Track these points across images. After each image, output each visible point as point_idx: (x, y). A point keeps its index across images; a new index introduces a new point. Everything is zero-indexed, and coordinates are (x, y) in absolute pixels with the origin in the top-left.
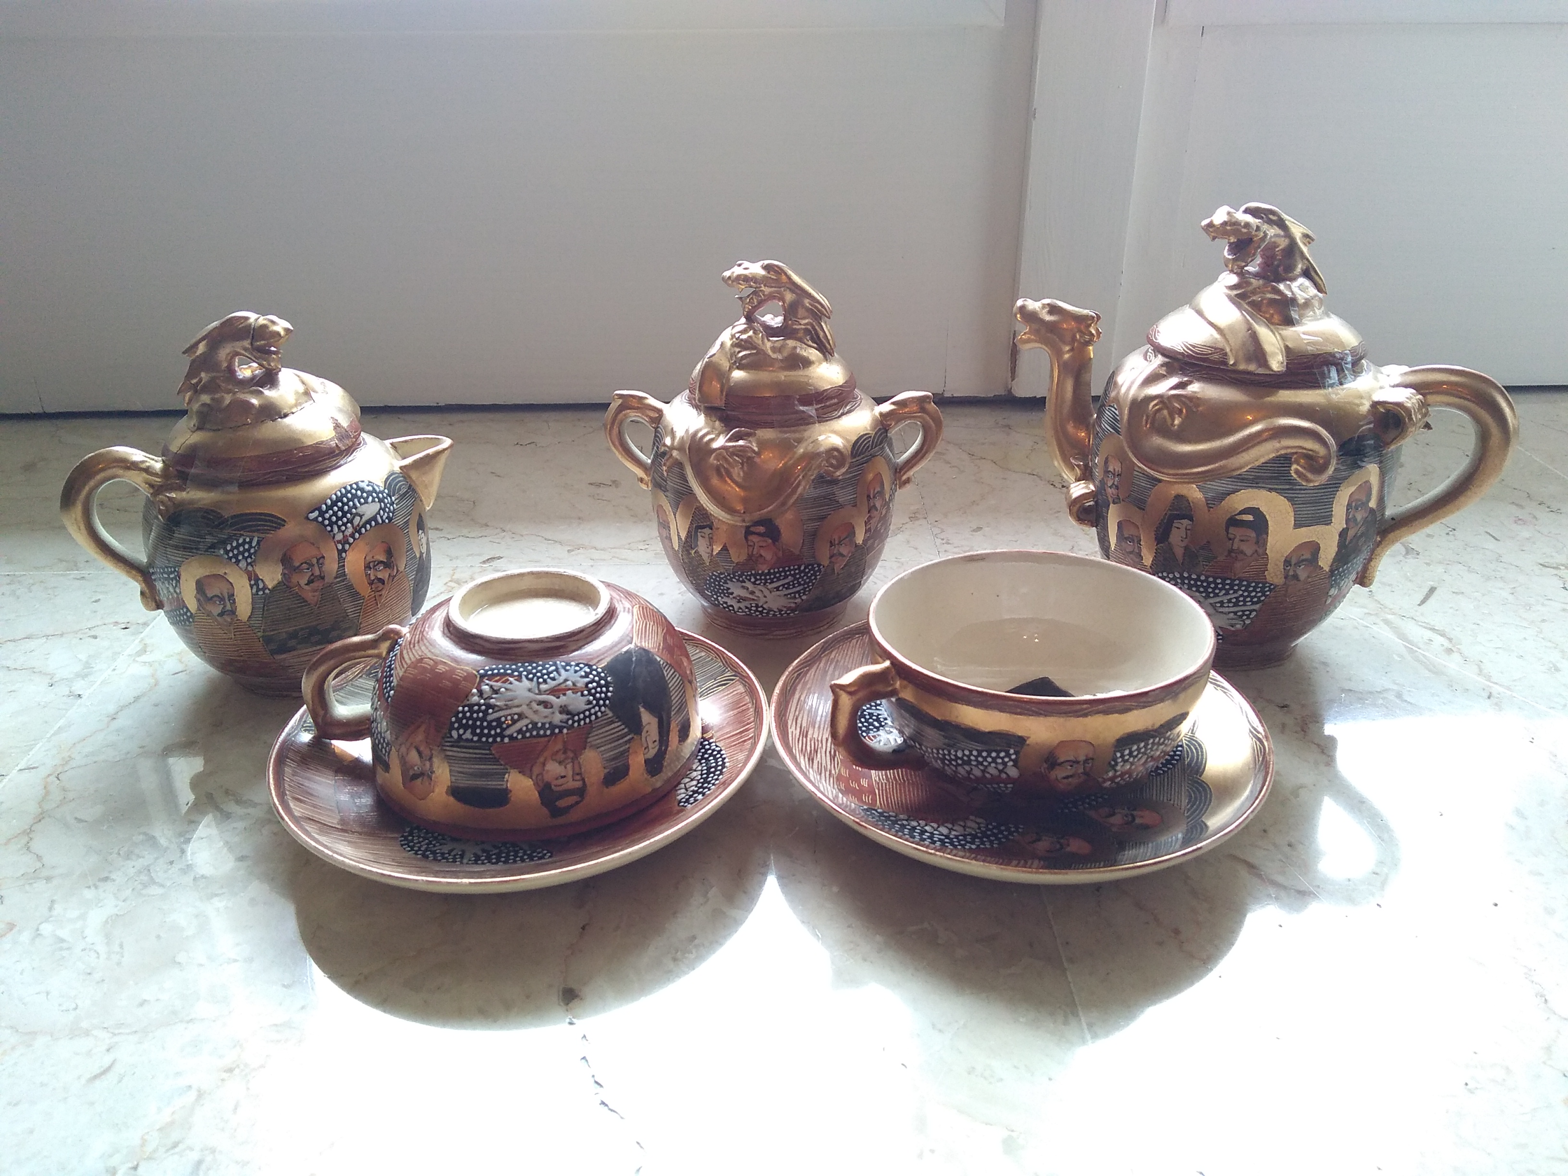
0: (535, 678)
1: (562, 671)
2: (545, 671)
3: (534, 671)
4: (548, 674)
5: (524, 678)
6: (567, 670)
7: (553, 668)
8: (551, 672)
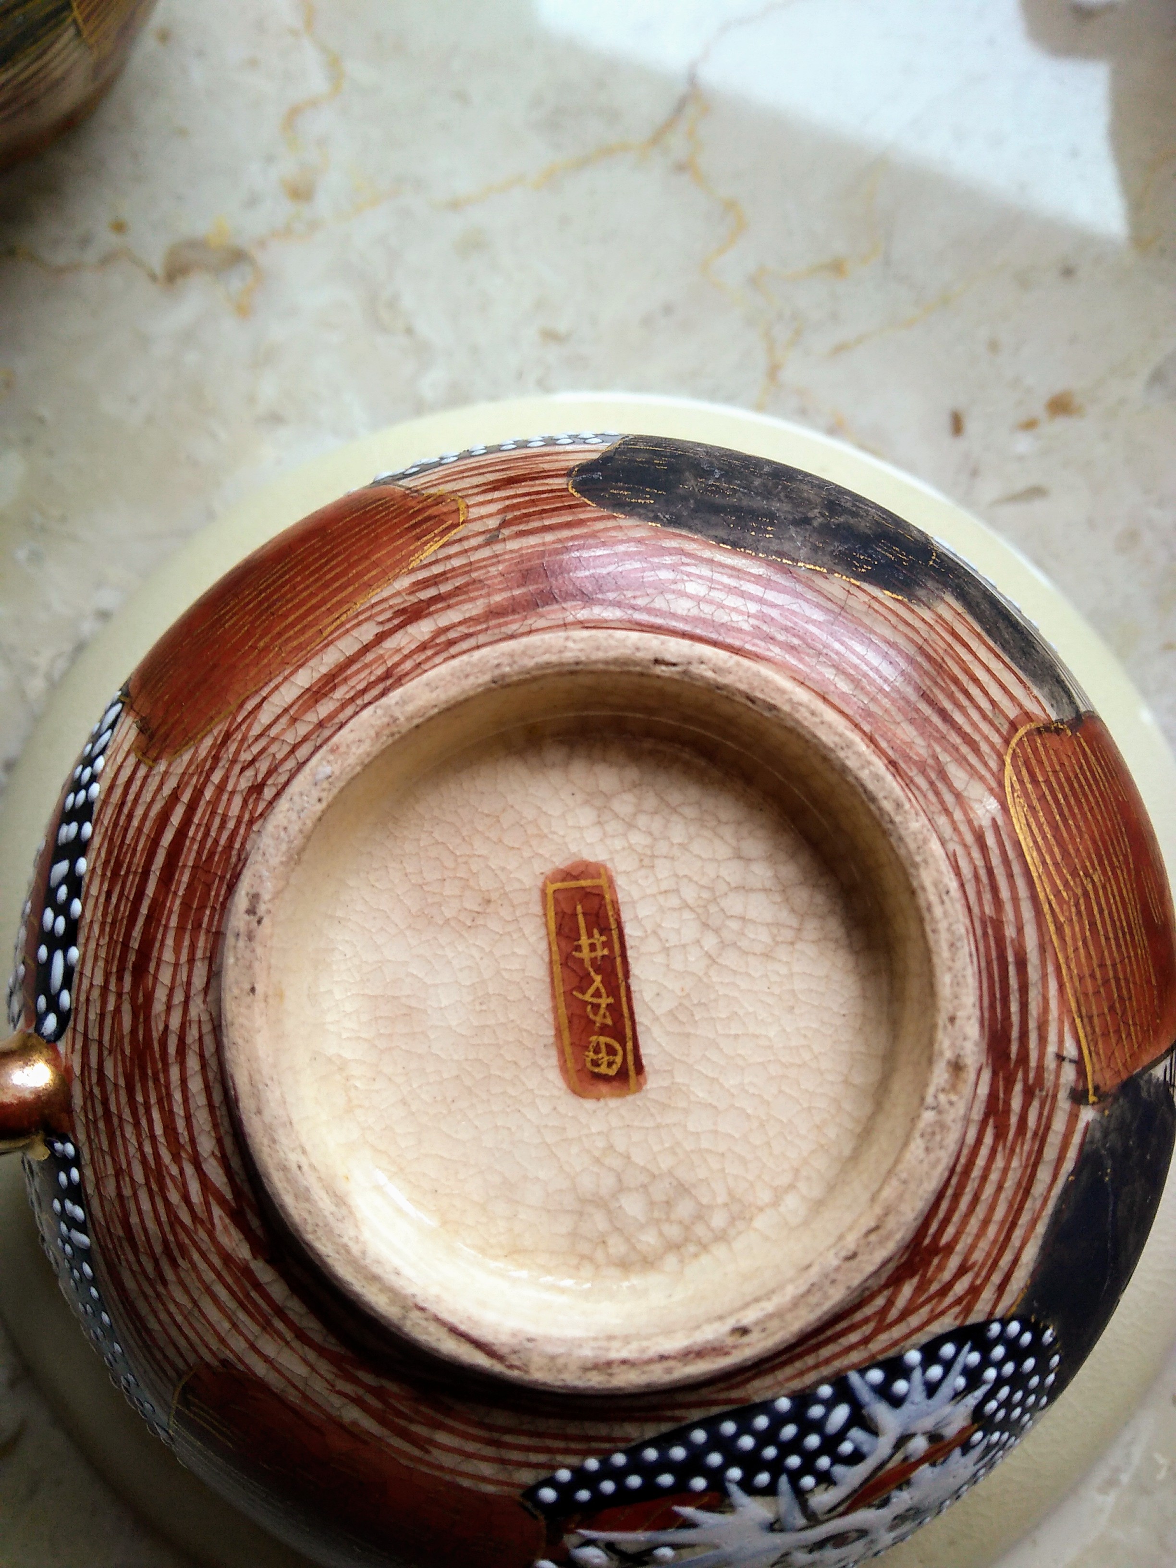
0: (784, 1481)
1: (880, 1411)
2: (813, 1441)
3: (770, 1452)
4: (830, 1444)
5: (737, 1494)
6: (896, 1402)
7: (841, 1413)
8: (841, 1435)
